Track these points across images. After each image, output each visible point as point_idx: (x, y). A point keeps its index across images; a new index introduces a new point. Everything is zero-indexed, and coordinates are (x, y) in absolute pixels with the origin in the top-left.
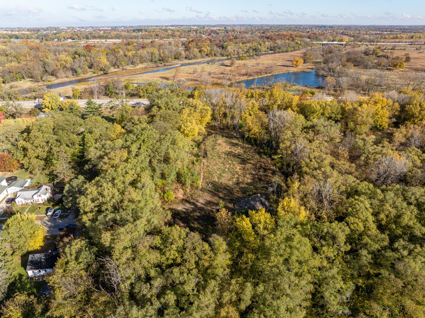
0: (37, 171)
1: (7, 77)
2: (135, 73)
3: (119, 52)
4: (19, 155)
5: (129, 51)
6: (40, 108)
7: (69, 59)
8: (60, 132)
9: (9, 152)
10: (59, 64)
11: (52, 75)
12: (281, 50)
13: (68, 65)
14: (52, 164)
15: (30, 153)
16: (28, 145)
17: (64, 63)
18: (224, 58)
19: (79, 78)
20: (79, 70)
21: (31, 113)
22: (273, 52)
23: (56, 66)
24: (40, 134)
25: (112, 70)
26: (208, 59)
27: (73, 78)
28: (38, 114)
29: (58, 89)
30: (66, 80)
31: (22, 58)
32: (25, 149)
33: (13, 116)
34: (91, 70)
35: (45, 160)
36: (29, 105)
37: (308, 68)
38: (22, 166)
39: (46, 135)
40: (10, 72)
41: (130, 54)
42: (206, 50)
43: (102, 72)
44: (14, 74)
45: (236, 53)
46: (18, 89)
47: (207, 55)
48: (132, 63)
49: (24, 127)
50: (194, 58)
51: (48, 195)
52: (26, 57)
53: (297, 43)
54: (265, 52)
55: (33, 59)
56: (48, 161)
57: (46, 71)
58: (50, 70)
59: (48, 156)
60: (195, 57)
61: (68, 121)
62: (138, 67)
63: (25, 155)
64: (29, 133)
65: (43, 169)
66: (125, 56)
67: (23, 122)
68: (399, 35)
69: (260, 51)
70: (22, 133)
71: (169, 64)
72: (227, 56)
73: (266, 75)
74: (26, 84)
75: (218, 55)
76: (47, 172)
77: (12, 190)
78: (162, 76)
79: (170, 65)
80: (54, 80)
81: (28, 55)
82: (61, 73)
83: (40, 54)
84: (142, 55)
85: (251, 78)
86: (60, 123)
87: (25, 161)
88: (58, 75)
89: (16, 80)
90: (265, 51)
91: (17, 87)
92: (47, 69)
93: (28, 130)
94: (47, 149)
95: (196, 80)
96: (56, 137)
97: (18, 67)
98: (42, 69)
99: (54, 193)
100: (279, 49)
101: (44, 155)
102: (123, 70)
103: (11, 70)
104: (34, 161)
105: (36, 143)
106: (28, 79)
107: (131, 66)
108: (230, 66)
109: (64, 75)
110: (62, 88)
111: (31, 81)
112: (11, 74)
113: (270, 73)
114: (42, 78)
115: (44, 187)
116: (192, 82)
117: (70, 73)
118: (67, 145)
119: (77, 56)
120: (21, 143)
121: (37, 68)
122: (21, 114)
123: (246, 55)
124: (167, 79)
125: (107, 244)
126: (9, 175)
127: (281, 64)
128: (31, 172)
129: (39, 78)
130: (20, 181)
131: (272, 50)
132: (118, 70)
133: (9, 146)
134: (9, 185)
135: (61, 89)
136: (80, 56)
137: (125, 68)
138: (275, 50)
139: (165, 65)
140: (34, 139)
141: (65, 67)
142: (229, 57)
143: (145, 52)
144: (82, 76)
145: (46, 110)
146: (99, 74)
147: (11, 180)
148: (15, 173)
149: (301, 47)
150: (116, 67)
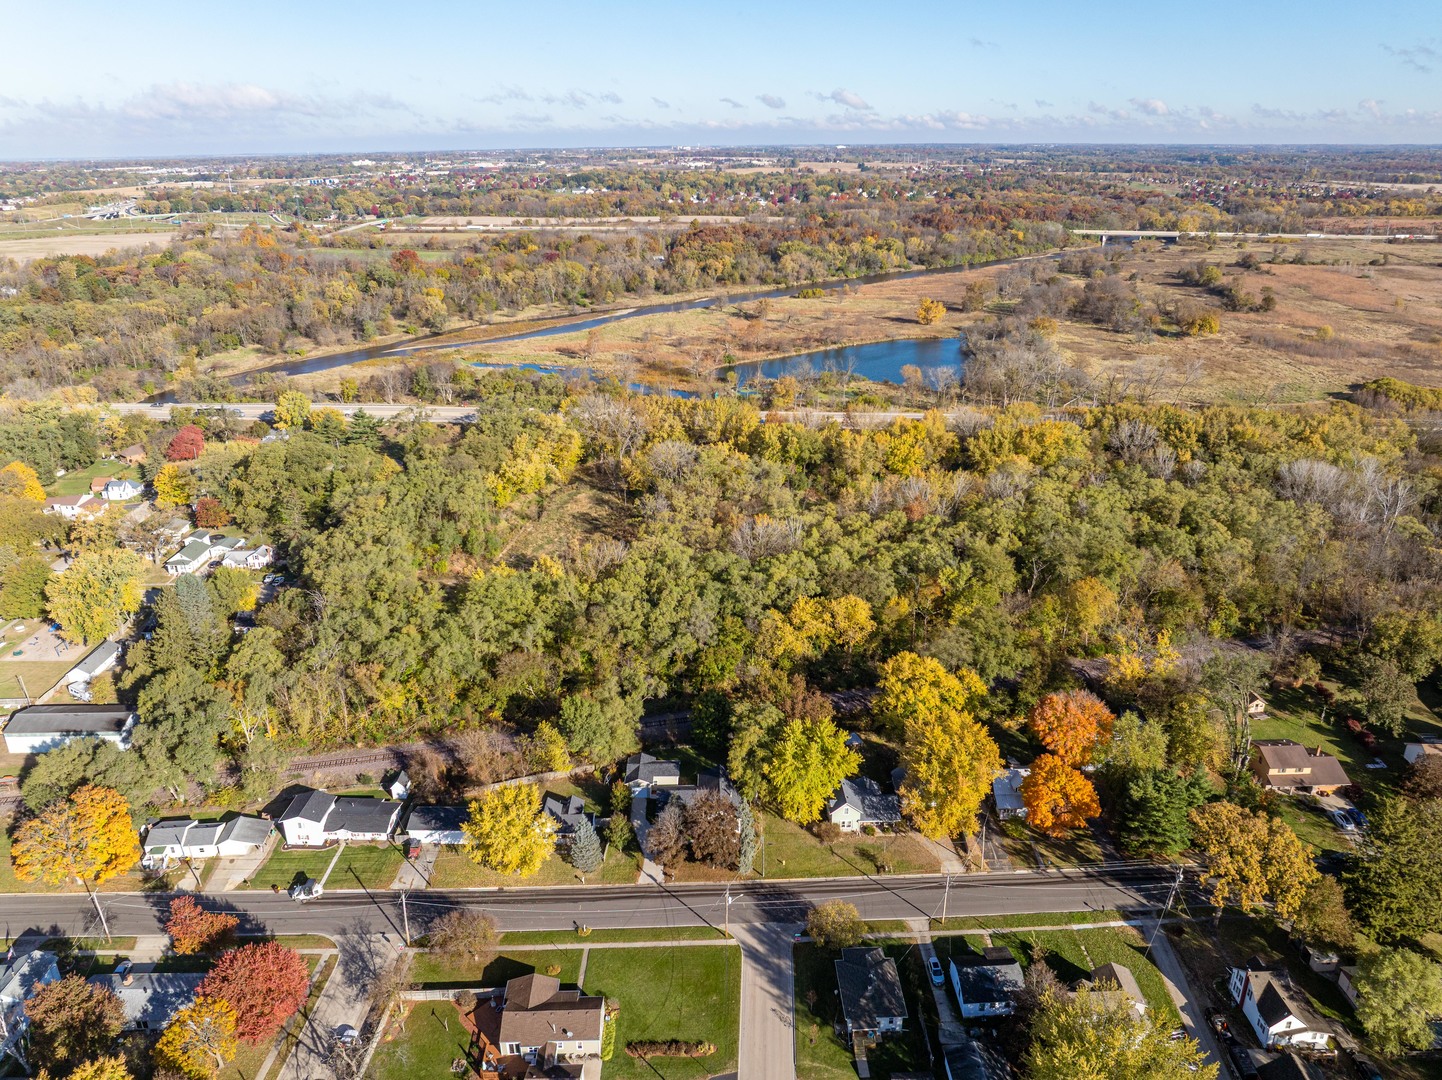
0: (254, 529)
1: (206, 341)
2: (507, 334)
3: (481, 273)
4: (230, 503)
5: (508, 268)
6: (269, 420)
7: (352, 292)
8: (296, 467)
9: (215, 496)
10: (325, 307)
11: (307, 335)
13: (348, 311)
14: (281, 519)
15: (248, 498)
16: (244, 486)
17: (338, 304)
18: (765, 288)
19: (368, 345)
20: (370, 326)
21: (253, 432)
23: (319, 312)
24: (263, 469)
25: (455, 323)
26: (714, 293)
27: (355, 346)
28: (266, 433)
29: (314, 374)
30: (338, 349)
31: (242, 292)
32: (239, 493)
33: (219, 437)
34: (402, 323)
35: (269, 510)
36: (251, 412)
38: (233, 522)
39: (273, 471)
40: (212, 330)
41: (507, 279)
42: (719, 266)
43: (427, 331)
44: (221, 335)
45: (804, 273)
46: (229, 372)
47: (720, 280)
48: (513, 303)
49: (240, 457)
50: (679, 291)
51: (267, 559)
52: (250, 288)
53: (1013, 239)
55: (266, 293)
56: (273, 513)
57: (294, 324)
58: (302, 322)
59: (273, 506)
60: (683, 287)
61: (309, 449)
62: (521, 316)
63: (239, 503)
64: (246, 468)
65: (265, 526)
66: (497, 283)
67: (238, 448)
69: (881, 268)
70: (236, 466)
71: (604, 307)
74: (245, 359)
75: (752, 279)
76: (270, 530)
77: (217, 551)
78: (563, 345)
79: (605, 312)
80: (308, 350)
81: (254, 285)
82: (328, 334)
83: (284, 278)
84: (541, 283)
86: (296, 454)
87: (238, 515)
88: (321, 338)
89: (225, 349)
91: (226, 367)
92: (297, 321)
93: (245, 463)
94: (273, 494)
96: (288, 474)
97: (231, 319)
98: (284, 321)
99: (277, 556)
100: (944, 258)
101: (268, 503)
102: (481, 323)
103: (215, 326)
104: (251, 510)
105: (258, 482)
106: (251, 346)
107: (506, 310)
109: (334, 337)
110: (325, 372)
111: (258, 351)
112: (215, 334)
114: (282, 344)
115: (264, 547)
117: (347, 334)
118: (306, 489)
119: (373, 284)
120: (234, 483)
121: (273, 319)
122: (233, 431)
124: (571, 353)
125: (318, 580)
126: (213, 532)
127: (895, 314)
128: (245, 531)
129: (277, 344)
130: (230, 540)
132: (469, 323)
133: (215, 488)
134: (214, 545)
135: (320, 377)
136: (379, 284)
137: (486, 317)
138: (930, 264)
139: (593, 311)
140: (253, 475)
141: (339, 315)
142: (783, 286)
143: (550, 274)
144: (378, 340)
145: (281, 425)
146: (420, 334)
147: (215, 539)
148: (222, 531)
150: (466, 315)
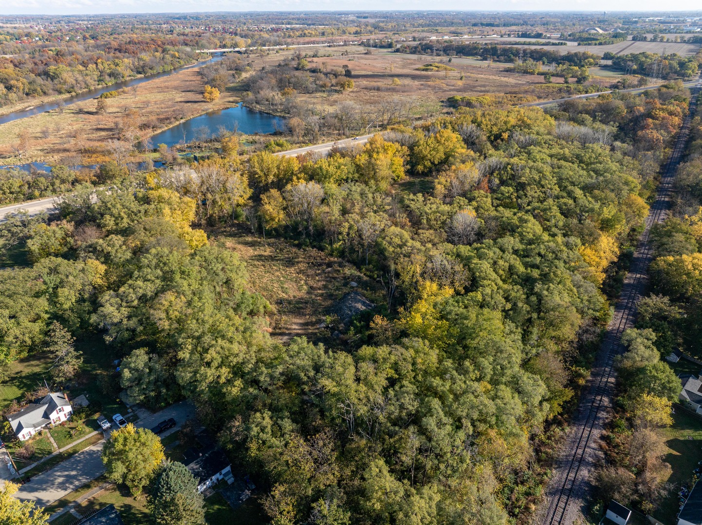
12: (155, 71)
22: (142, 76)
26: (34, 102)
37: (229, 102)
53: (173, 56)
54: (130, 78)
68: (306, 32)
69: (123, 77)
72: (69, 92)
73: (178, 123)
75: (51, 91)
85: (159, 131)
90: (130, 76)
95: (65, 150)
108: (96, 113)
113: (182, 118)
116: (61, 155)
123: (100, 86)
127: (182, 99)
131: (140, 73)
142: (74, 94)
149: (182, 62)
